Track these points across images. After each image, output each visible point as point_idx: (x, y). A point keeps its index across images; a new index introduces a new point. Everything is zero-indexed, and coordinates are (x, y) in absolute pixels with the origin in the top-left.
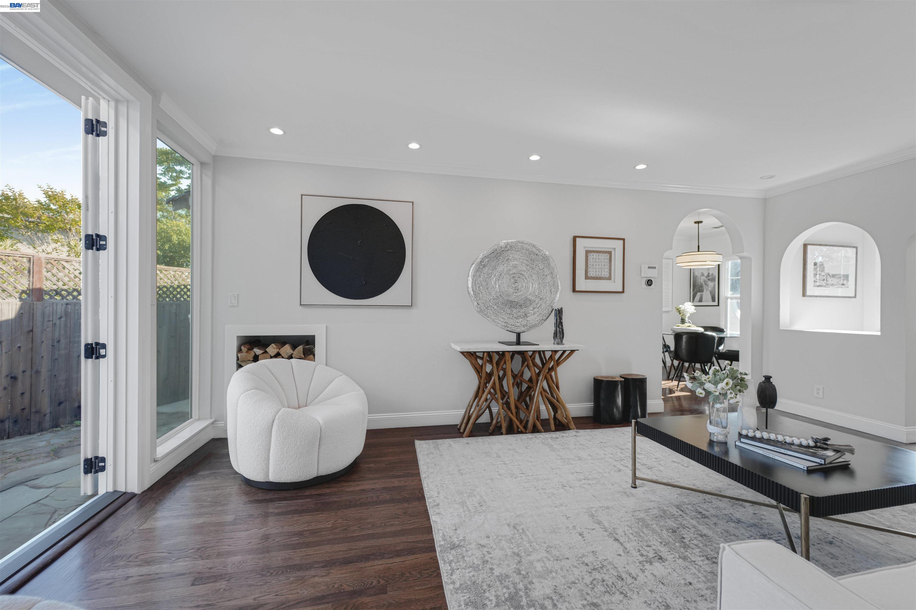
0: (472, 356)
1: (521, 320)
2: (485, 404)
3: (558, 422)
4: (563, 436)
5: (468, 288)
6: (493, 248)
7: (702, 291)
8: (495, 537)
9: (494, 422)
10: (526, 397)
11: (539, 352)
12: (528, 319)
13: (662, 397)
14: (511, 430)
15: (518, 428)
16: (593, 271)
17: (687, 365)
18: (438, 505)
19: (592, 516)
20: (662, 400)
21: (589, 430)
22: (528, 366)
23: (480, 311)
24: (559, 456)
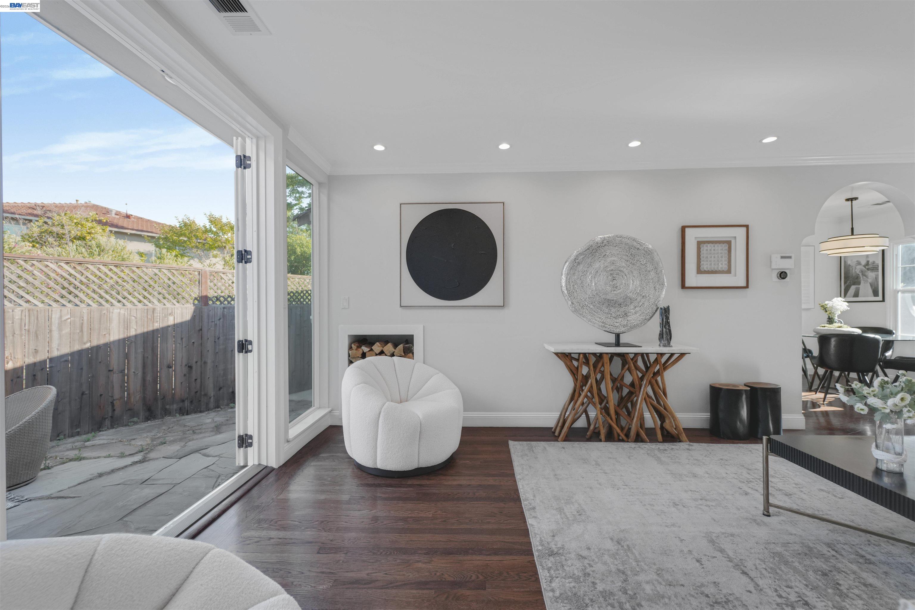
0: (566, 357)
1: (620, 319)
2: (581, 409)
3: (666, 432)
4: (672, 449)
5: (562, 287)
6: (587, 245)
7: (859, 283)
8: (597, 550)
9: (592, 427)
10: (627, 402)
11: (642, 355)
12: (629, 319)
13: (803, 412)
14: (611, 437)
15: (619, 435)
16: (707, 264)
17: (836, 374)
18: (534, 508)
19: (712, 542)
20: (803, 415)
21: (706, 445)
22: (629, 369)
23: (575, 311)
24: (669, 470)
